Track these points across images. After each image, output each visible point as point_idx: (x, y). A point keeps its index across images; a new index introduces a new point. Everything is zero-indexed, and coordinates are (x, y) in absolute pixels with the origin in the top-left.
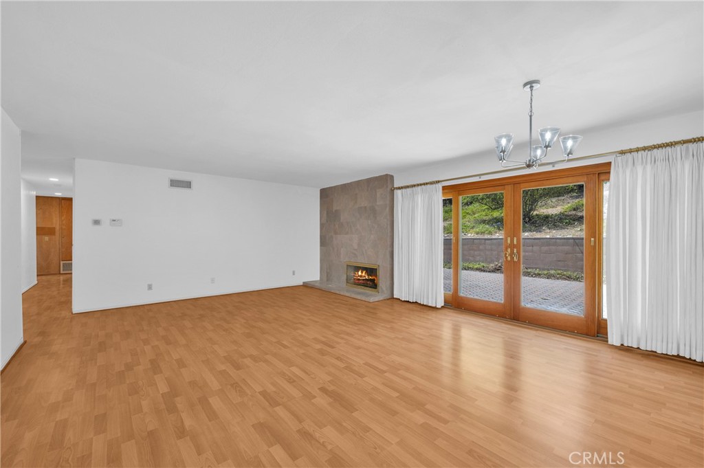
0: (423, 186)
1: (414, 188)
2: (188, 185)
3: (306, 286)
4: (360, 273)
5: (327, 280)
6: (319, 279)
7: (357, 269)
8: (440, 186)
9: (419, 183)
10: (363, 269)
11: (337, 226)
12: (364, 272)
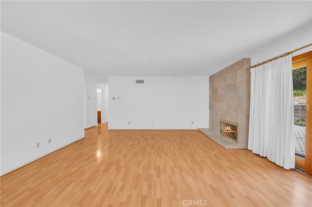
0: (273, 61)
1: (265, 65)
2: (142, 82)
3: (199, 131)
4: (227, 128)
5: (212, 129)
6: (208, 128)
7: (227, 125)
8: (290, 57)
9: (269, 59)
10: (230, 125)
11: (216, 97)
12: (230, 127)
